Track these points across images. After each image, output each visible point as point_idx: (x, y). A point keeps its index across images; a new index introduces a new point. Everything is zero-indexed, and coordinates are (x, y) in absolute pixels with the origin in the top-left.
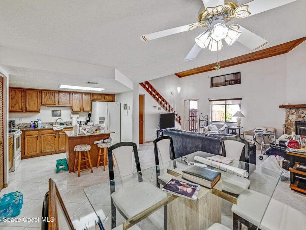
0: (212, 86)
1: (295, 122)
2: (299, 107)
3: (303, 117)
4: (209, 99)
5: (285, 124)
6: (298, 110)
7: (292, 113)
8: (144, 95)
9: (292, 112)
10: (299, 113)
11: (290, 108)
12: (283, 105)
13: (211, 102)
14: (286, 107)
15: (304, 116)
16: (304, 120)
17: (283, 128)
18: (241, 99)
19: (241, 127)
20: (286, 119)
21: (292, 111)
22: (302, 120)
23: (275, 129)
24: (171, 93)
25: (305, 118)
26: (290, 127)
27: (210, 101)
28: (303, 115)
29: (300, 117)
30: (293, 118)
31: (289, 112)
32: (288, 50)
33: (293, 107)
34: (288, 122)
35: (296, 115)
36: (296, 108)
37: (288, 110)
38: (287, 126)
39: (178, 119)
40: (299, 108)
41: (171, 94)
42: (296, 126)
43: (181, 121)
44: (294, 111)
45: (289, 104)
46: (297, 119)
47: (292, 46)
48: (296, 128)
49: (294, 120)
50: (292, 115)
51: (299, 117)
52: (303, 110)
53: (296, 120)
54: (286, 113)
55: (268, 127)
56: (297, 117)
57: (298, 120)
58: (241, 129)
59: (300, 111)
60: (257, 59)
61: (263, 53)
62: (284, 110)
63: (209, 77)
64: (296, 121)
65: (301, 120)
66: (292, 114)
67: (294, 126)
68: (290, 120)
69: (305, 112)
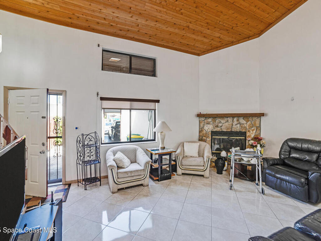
2: (216, 116)
3: (220, 127)
4: (98, 94)
6: (215, 119)
7: (208, 122)
10: (215, 122)
11: (206, 118)
15: (222, 125)
16: (221, 129)
21: (207, 120)
22: (219, 129)
25: (222, 127)
26: (205, 138)
28: (220, 125)
29: (217, 126)
30: (209, 128)
31: (204, 122)
34: (202, 133)
35: (212, 124)
36: (213, 117)
37: (202, 119)
42: (212, 136)
44: (210, 120)
46: (214, 128)
48: (212, 139)
49: (210, 130)
52: (220, 120)
54: (200, 122)
56: (214, 126)
57: (215, 130)
59: (217, 121)
64: (212, 131)
66: (207, 124)
67: (210, 136)
68: (205, 130)
69: (223, 121)
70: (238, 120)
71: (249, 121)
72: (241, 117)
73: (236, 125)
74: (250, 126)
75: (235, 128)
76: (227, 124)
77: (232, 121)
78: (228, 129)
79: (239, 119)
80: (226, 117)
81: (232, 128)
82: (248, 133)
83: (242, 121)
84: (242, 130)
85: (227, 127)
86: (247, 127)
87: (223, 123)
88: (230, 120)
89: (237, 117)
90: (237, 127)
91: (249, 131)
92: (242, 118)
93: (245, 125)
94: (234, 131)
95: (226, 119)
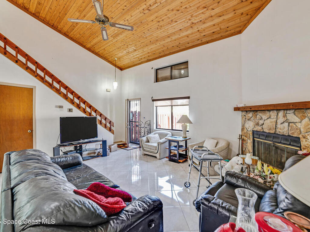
0: (157, 80)
1: (252, 131)
2: (256, 109)
3: (261, 125)
4: (152, 98)
5: (241, 134)
6: (256, 114)
7: (249, 118)
8: (35, 87)
9: (248, 116)
10: (256, 118)
11: (247, 111)
12: (238, 106)
13: (155, 102)
14: (242, 110)
15: (263, 122)
16: (263, 128)
17: (239, 139)
18: (189, 98)
19: (188, 138)
20: (242, 126)
22: (260, 129)
23: (228, 141)
24: (107, 89)
25: (263, 126)
26: (246, 139)
27: (153, 100)
28: (261, 122)
29: (258, 124)
30: (250, 126)
31: (245, 117)
32: (242, 29)
33: (250, 110)
34: (244, 132)
35: (253, 121)
36: (253, 111)
37: (244, 113)
38: (243, 137)
39: (108, 125)
40: (257, 111)
41: (107, 91)
42: (254, 137)
43: (112, 128)
44: (250, 115)
45: (245, 105)
46: (255, 127)
47: (246, 22)
48: (254, 141)
49: (251, 129)
50: (249, 122)
51: (256, 124)
52: (261, 114)
53: (253, 128)
54: (242, 118)
55: (220, 139)
57: (255, 129)
58: (188, 140)
59: (258, 116)
60: (208, 42)
61: (214, 32)
62: (239, 113)
63: (152, 68)
65: (258, 128)
66: (249, 120)
67: (251, 137)
68: (246, 128)
69: (264, 117)
70: (285, 116)
71: (305, 117)
72: (290, 109)
73: (282, 123)
74: (307, 127)
75: (280, 129)
76: (269, 120)
77: (276, 117)
78: (270, 129)
79: (287, 113)
80: (268, 110)
81: (276, 128)
82: (304, 140)
83: (292, 116)
84: (293, 133)
85: (269, 126)
86: (302, 130)
87: (265, 120)
88: (273, 114)
89: (284, 110)
90: (284, 127)
91: (304, 138)
92: (292, 111)
93: (299, 125)
94: (279, 133)
95: (268, 113)
